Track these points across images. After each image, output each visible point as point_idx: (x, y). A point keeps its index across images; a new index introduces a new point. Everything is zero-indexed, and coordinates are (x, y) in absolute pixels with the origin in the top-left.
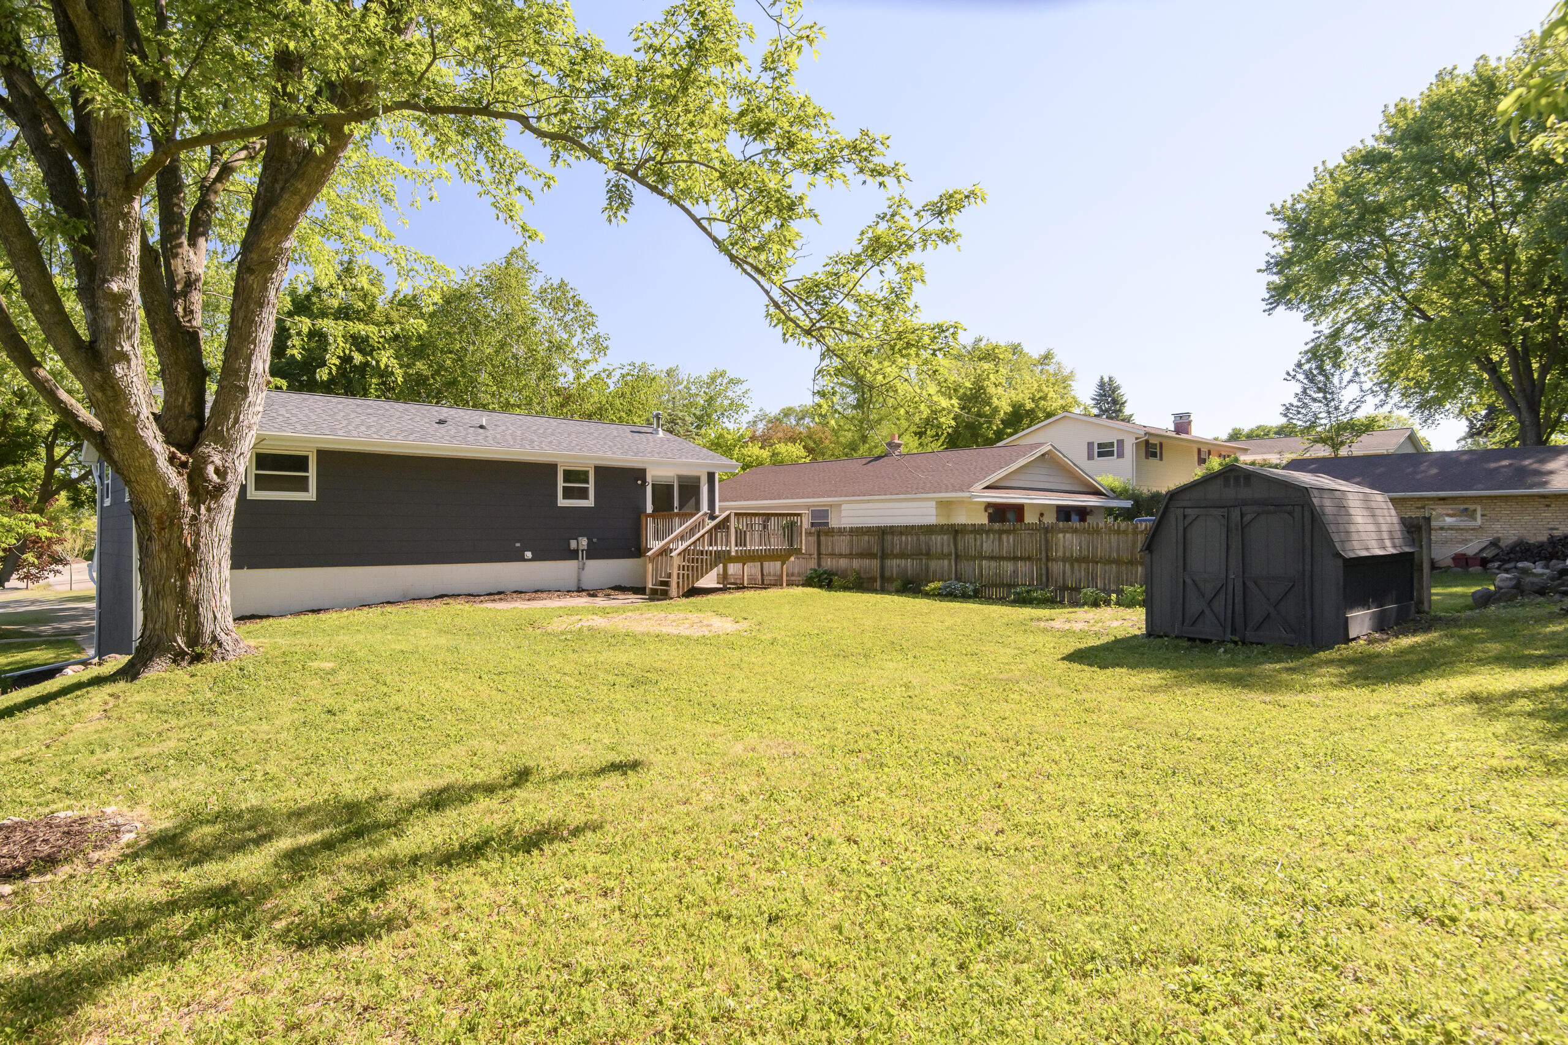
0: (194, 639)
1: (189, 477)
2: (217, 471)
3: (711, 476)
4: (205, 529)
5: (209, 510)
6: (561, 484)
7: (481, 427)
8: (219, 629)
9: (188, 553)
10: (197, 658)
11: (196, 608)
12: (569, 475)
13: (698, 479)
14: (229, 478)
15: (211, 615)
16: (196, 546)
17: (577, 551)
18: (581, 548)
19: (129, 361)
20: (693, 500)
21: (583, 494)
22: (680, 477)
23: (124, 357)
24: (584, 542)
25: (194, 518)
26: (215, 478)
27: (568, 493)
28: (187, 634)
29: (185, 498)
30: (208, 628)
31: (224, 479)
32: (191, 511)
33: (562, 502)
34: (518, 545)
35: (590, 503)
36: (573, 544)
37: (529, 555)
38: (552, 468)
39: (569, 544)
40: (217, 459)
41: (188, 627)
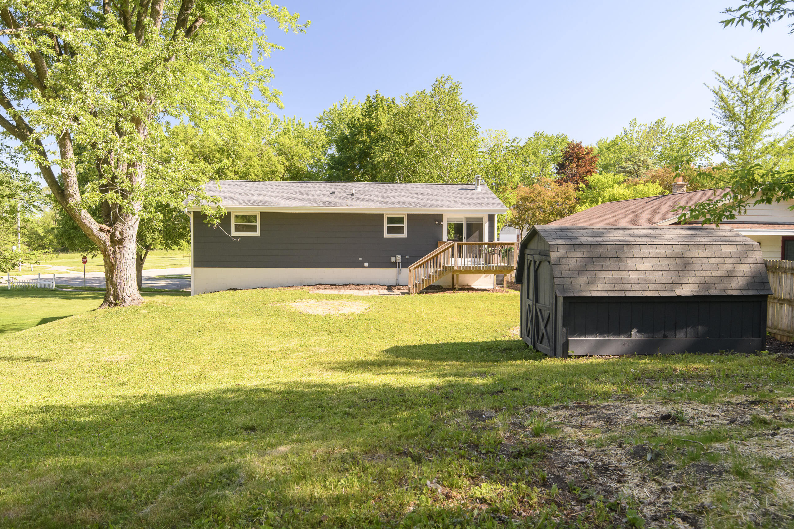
0: (116, 298)
1: (111, 236)
2: (120, 233)
3: (491, 218)
4: (118, 256)
5: (119, 248)
6: (386, 225)
7: (352, 195)
8: (125, 294)
9: (113, 265)
10: (116, 305)
11: (117, 286)
12: (391, 220)
13: (482, 219)
14: (125, 236)
15: (122, 289)
16: (115, 262)
17: (396, 263)
18: (397, 261)
19: (73, 196)
20: (477, 232)
21: (401, 230)
22: (467, 219)
23: (71, 195)
24: (399, 258)
25: (113, 251)
26: (119, 236)
27: (390, 230)
28: (114, 295)
29: (109, 244)
30: (121, 294)
31: (123, 236)
32: (112, 249)
33: (387, 235)
34: (360, 259)
35: (404, 235)
36: (393, 259)
37: (366, 264)
38: (382, 215)
39: (391, 259)
40: (120, 229)
41: (114, 293)
